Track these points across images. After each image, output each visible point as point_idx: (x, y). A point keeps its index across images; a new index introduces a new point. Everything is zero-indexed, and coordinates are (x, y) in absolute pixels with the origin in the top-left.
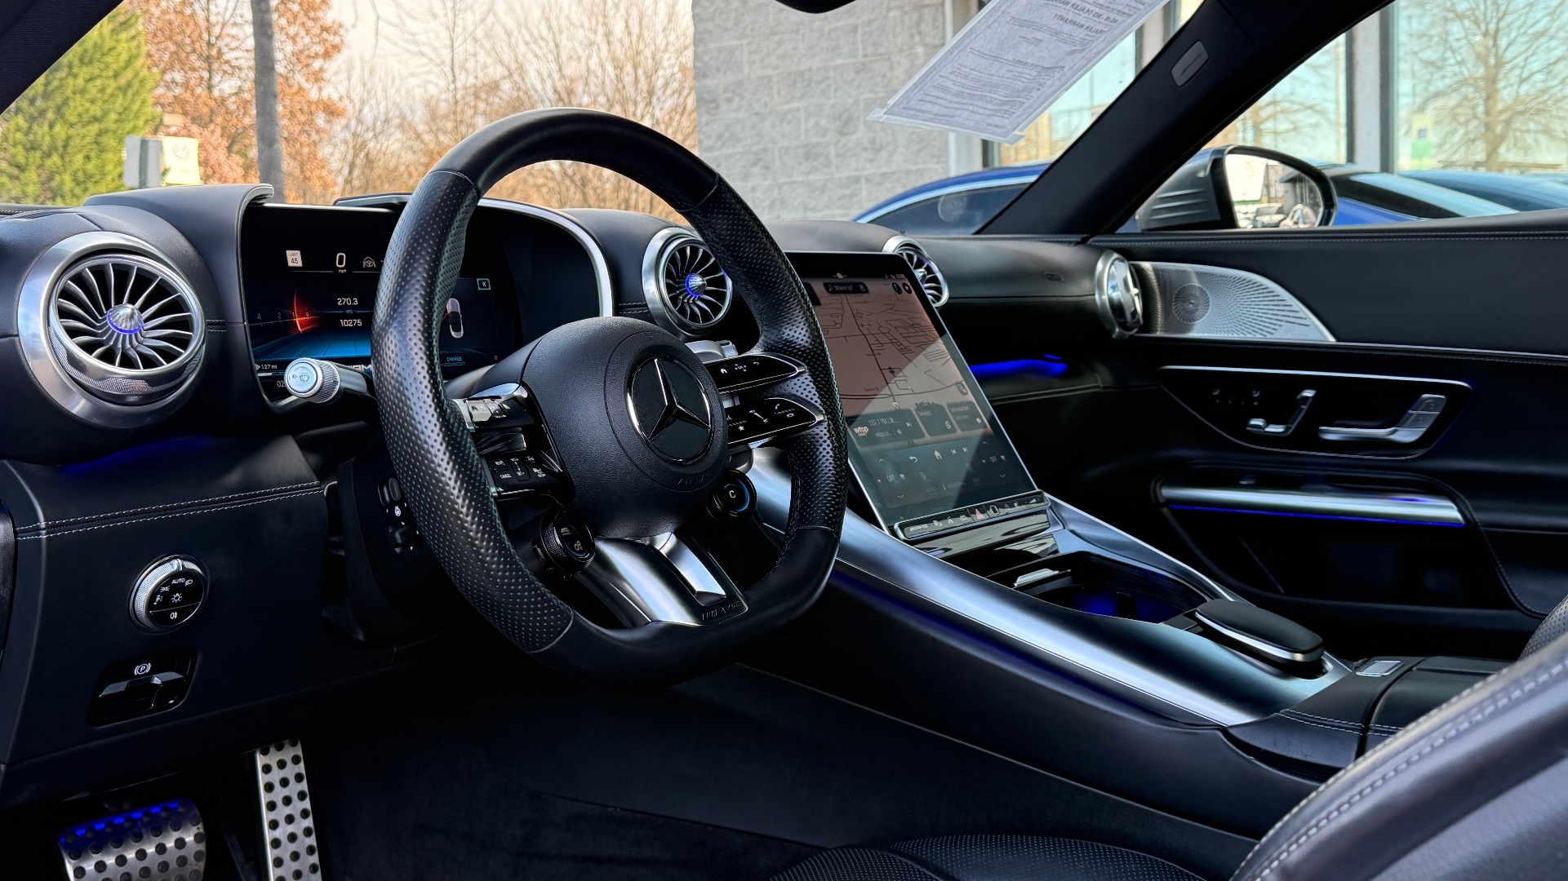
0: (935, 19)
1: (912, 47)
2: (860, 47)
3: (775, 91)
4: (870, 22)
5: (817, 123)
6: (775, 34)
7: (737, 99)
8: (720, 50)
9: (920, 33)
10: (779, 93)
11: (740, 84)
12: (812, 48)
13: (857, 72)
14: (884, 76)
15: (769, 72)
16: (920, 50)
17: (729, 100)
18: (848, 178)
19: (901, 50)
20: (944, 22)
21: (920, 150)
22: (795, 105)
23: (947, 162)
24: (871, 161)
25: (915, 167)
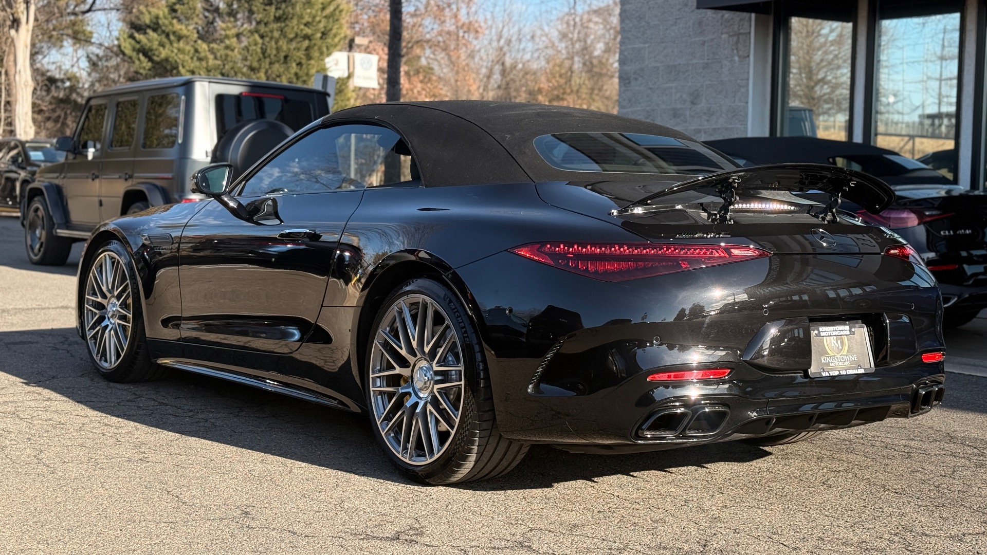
0: (745, 41)
1: (733, 57)
2: (706, 53)
3: (660, 76)
4: (712, 40)
5: (681, 96)
6: (663, 42)
7: (640, 79)
8: (633, 49)
9: (737, 49)
10: (662, 77)
11: (642, 70)
12: (681, 52)
13: (704, 68)
15: (658, 65)
16: (736, 58)
17: (636, 79)
18: (695, 130)
19: (727, 58)
20: (750, 43)
21: (733, 116)
22: (671, 85)
23: (747, 124)
24: (708, 120)
25: (730, 126)
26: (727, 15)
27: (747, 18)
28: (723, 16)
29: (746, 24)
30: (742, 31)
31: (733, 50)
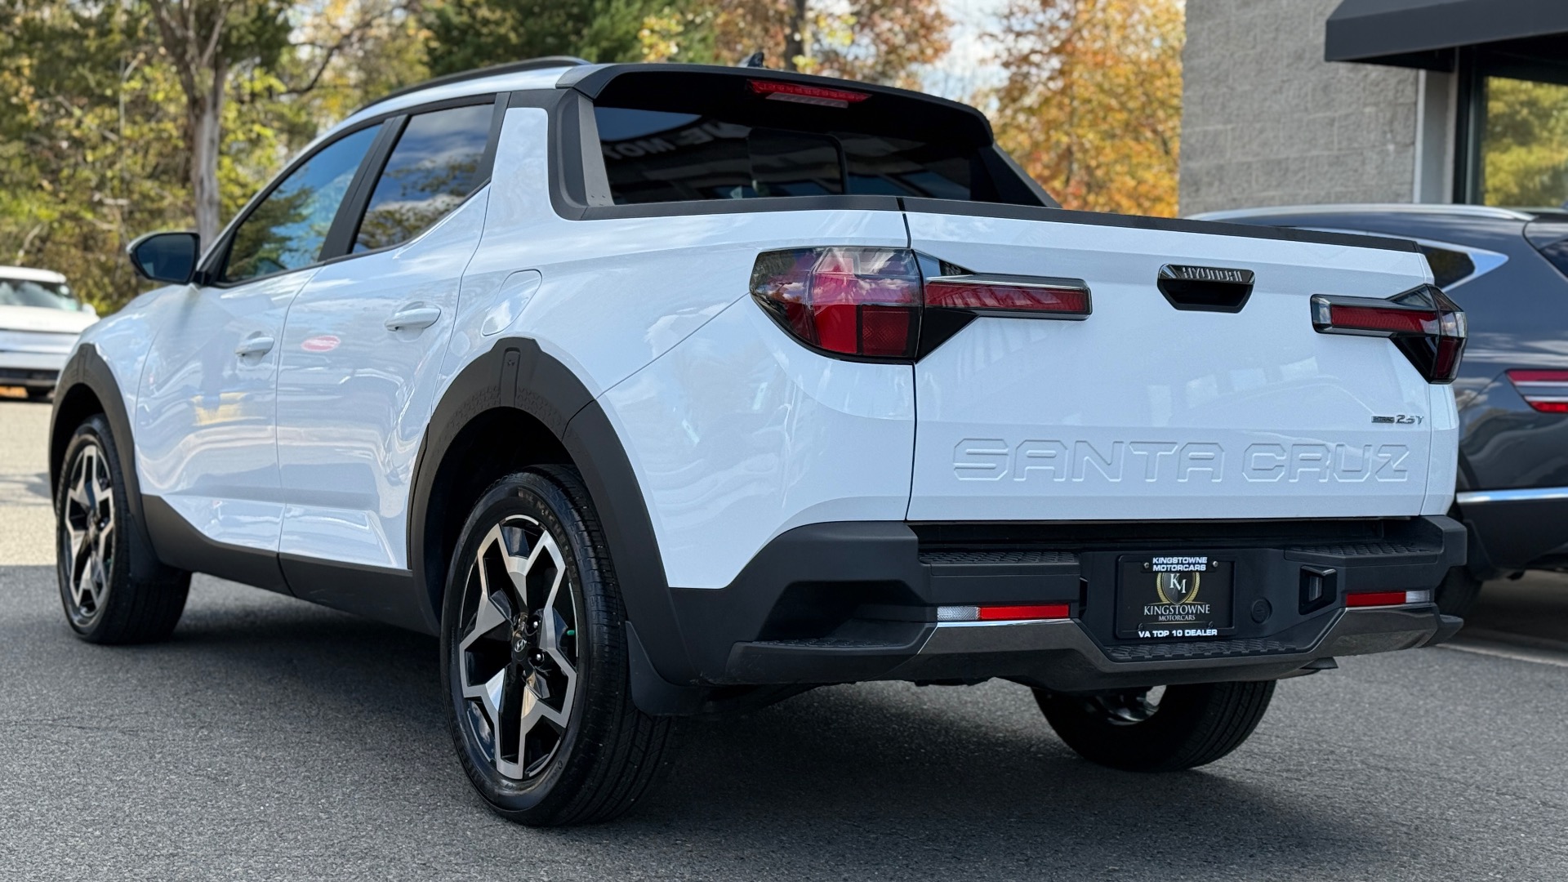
0: (1407, 118)
1: (1384, 144)
2: (1336, 139)
3: (1254, 176)
4: (1347, 116)
6: (1258, 122)
7: (1217, 183)
8: (1205, 134)
9: (1392, 131)
10: (1257, 181)
11: (1220, 168)
12: (1291, 137)
13: (1331, 165)
14: (1356, 171)
15: (1250, 159)
16: (1391, 147)
17: (1210, 184)
19: (1374, 146)
20: (1416, 121)
22: (1271, 193)
26: (1375, 72)
27: (1411, 79)
28: (1366, 76)
29: (1409, 90)
30: (1401, 100)
31: (1385, 133)
